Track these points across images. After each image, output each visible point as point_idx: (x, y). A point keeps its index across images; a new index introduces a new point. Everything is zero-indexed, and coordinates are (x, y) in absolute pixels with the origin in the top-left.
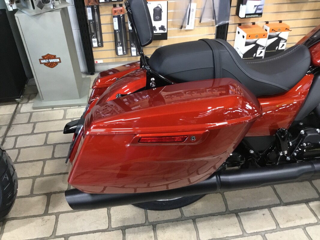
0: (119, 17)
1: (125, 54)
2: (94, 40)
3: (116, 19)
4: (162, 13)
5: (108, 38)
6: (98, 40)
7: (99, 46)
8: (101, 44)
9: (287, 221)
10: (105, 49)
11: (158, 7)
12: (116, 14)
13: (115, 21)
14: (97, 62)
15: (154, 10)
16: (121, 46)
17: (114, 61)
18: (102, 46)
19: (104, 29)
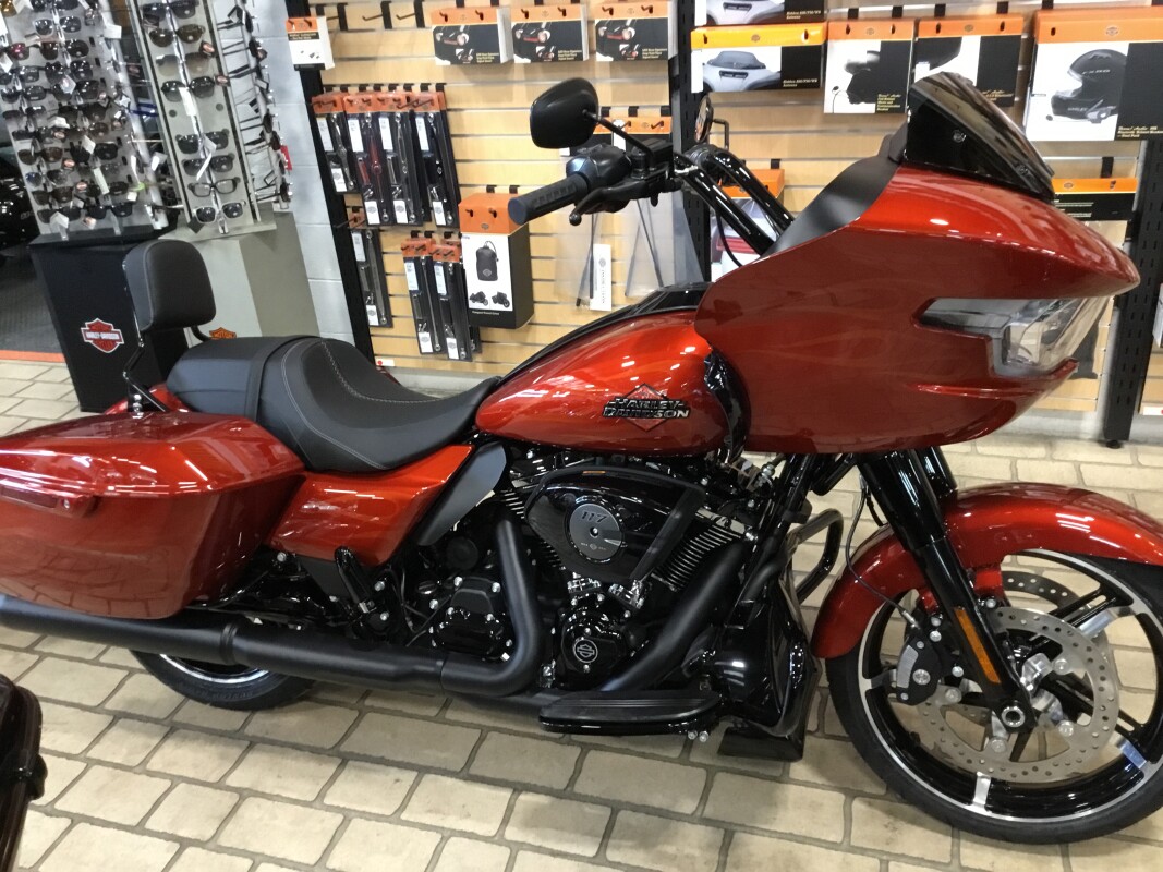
0: (417, 261)
1: (438, 353)
2: (371, 308)
3: (412, 264)
4: (498, 263)
5: (401, 307)
6: (378, 310)
7: (381, 326)
8: (388, 319)
9: (430, 811)
10: (398, 334)
11: (486, 248)
12: (412, 254)
13: (409, 271)
14: (380, 362)
15: (478, 253)
16: (426, 330)
17: (421, 366)
18: (390, 324)
19: (393, 285)
